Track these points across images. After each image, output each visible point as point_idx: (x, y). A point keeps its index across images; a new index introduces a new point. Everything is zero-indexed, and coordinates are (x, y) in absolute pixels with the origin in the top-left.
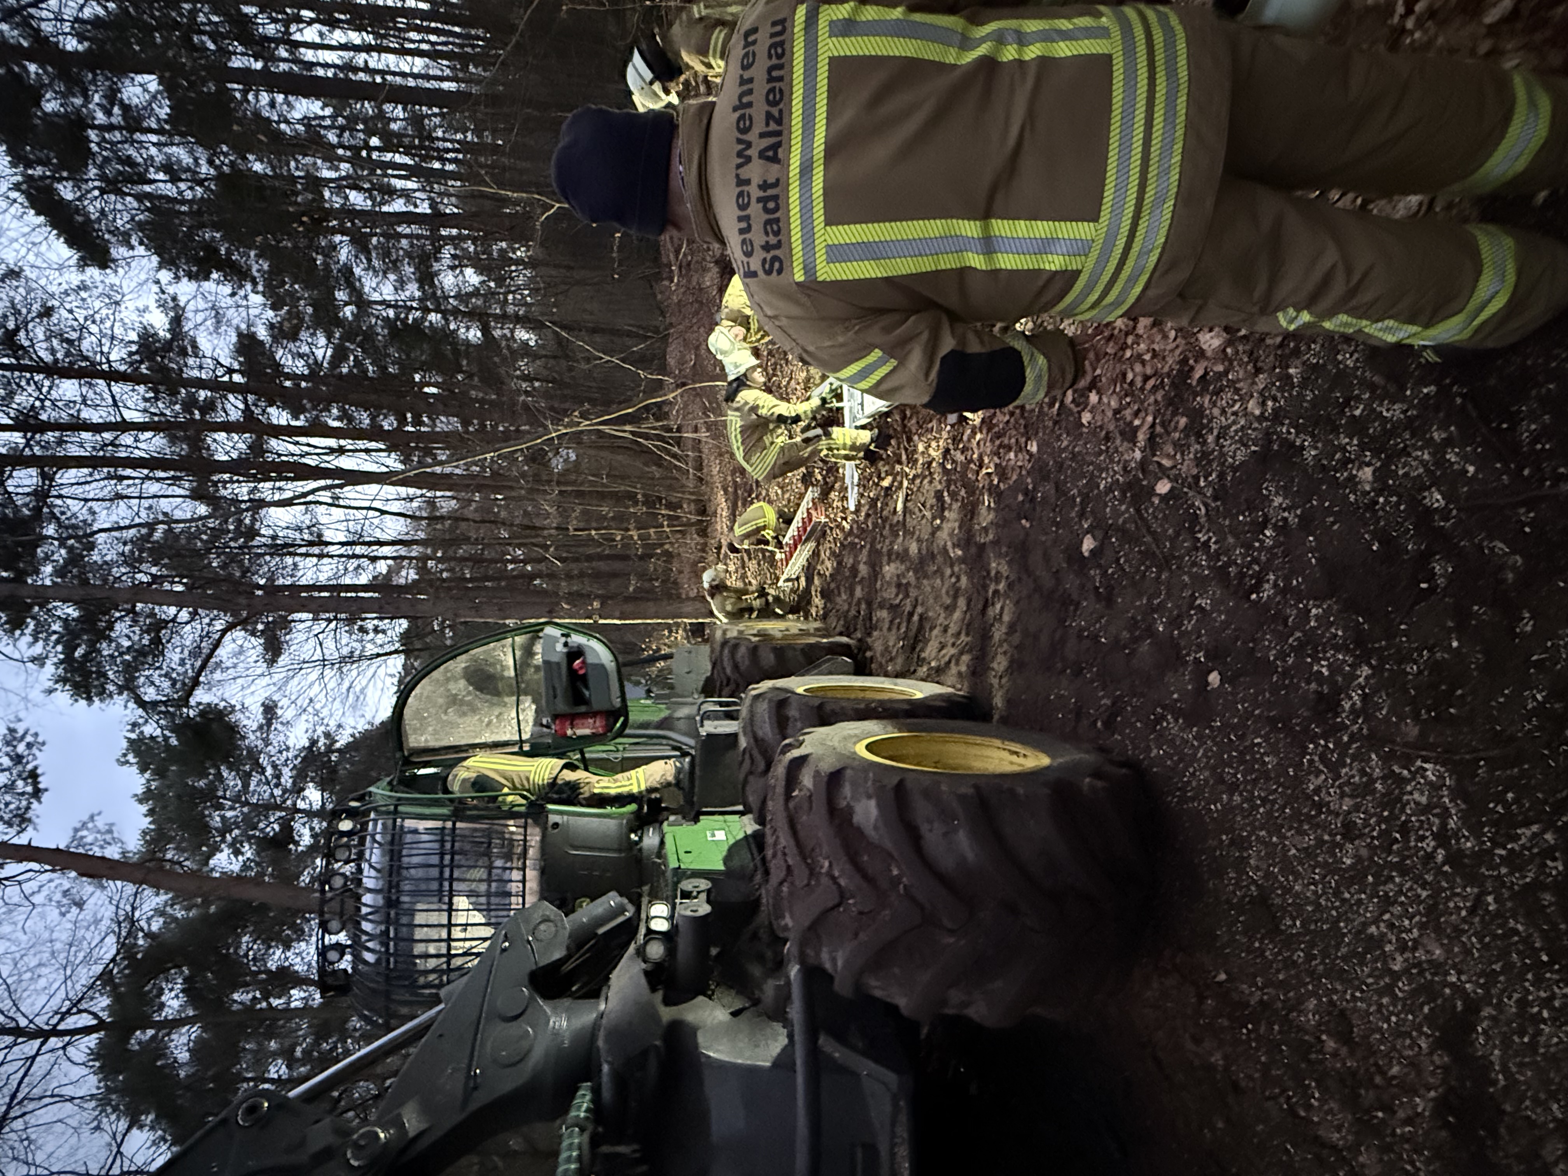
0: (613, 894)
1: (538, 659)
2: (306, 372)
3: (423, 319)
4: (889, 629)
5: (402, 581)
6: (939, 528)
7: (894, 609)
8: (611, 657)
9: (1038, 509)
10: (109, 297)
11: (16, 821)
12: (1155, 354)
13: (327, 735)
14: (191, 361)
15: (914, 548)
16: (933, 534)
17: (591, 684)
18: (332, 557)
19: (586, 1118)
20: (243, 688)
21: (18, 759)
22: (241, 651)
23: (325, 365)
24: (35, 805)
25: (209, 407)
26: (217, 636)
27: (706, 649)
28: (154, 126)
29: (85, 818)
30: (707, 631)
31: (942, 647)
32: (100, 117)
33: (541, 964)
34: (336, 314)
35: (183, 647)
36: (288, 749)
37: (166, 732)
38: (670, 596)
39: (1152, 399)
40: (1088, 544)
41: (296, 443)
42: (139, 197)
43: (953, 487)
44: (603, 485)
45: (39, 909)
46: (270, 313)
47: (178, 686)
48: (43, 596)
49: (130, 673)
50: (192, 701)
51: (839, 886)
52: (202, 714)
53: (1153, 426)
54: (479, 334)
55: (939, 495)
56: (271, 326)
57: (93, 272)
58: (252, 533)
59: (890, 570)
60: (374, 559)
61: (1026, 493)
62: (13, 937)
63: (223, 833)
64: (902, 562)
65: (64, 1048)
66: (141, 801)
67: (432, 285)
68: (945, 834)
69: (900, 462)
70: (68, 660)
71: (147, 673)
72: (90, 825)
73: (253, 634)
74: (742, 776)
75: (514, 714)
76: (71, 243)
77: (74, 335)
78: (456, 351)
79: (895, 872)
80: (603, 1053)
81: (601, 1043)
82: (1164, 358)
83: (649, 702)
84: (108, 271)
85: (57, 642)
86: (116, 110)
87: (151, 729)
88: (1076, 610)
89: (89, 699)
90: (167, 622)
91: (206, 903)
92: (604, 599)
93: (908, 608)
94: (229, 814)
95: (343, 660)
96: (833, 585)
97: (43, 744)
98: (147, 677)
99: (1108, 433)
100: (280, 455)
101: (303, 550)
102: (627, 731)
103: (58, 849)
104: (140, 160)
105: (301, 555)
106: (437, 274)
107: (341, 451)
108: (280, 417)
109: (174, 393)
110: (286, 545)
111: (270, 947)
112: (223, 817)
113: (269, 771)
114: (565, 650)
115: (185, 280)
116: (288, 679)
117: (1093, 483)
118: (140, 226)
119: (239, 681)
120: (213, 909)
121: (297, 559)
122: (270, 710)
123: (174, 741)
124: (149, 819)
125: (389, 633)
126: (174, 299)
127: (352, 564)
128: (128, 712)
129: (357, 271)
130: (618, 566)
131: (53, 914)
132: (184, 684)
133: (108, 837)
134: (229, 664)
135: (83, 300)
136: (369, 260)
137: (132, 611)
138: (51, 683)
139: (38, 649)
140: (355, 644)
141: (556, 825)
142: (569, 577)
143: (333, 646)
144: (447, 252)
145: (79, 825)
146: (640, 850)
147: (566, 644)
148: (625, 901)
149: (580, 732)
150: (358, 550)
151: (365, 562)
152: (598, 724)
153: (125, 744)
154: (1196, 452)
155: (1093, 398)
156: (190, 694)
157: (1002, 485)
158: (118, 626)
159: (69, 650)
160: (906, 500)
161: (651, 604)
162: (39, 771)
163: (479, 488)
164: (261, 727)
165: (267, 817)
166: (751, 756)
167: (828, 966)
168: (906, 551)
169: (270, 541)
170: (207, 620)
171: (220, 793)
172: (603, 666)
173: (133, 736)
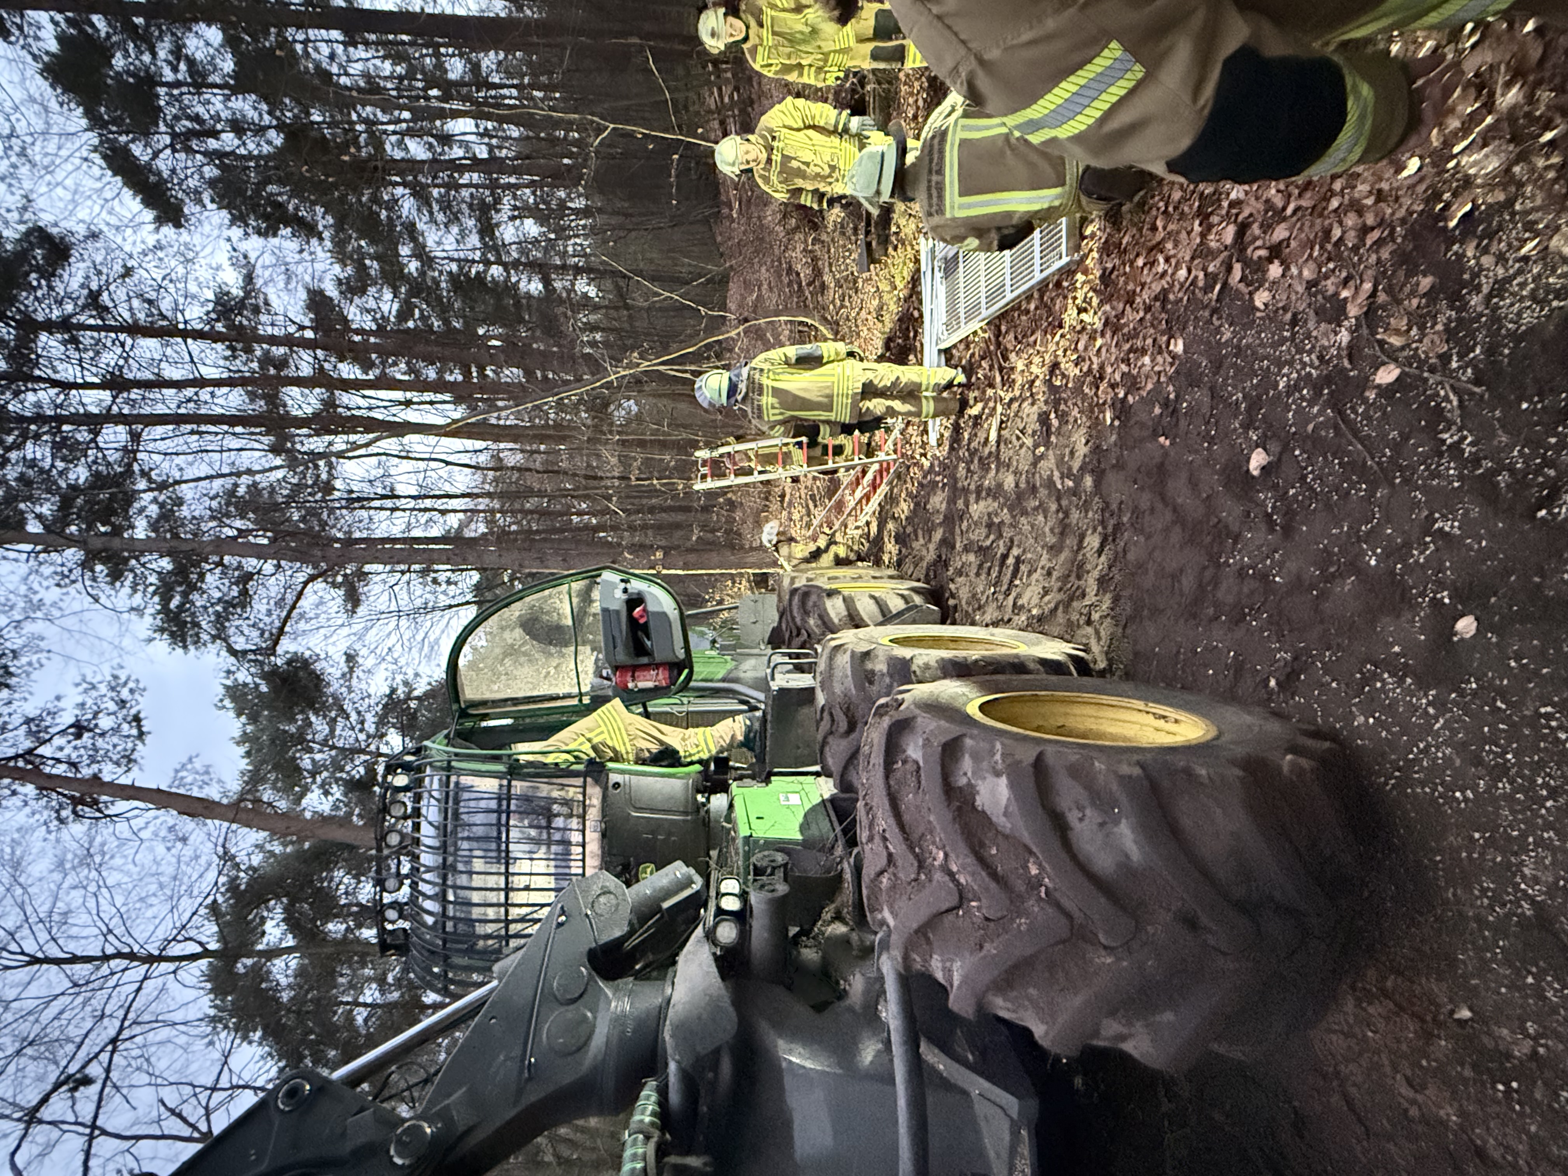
0: (679, 863)
1: (596, 608)
2: (374, 327)
3: (485, 271)
4: (978, 575)
5: (473, 535)
6: (1042, 457)
7: (983, 551)
8: (674, 605)
9: (1183, 423)
10: (183, 255)
11: (124, 761)
12: (1380, 196)
13: (406, 683)
14: (264, 318)
15: (1009, 481)
16: (1035, 464)
17: (653, 635)
18: (404, 510)
19: (652, 1124)
20: (326, 637)
21: (122, 704)
22: (321, 603)
23: (392, 319)
24: (140, 746)
25: (282, 363)
26: (299, 588)
27: (773, 598)
28: (218, 81)
29: (184, 760)
30: (771, 582)
31: (1046, 592)
32: (168, 75)
33: (601, 942)
34: (402, 271)
35: (269, 598)
36: (369, 696)
37: (257, 680)
38: (732, 547)
39: (1373, 258)
40: (1257, 460)
41: (364, 397)
42: (211, 155)
43: (1062, 407)
44: (664, 434)
45: (146, 844)
46: (337, 268)
47: (267, 635)
48: (139, 549)
49: (220, 621)
50: (280, 650)
51: (958, 884)
52: (289, 663)
53: (1373, 294)
54: (540, 286)
55: (1044, 419)
56: (339, 282)
57: (168, 231)
58: (328, 488)
59: (977, 509)
60: (443, 512)
61: (1166, 404)
62: (126, 868)
63: (313, 774)
64: (995, 498)
65: (174, 972)
66: (238, 743)
67: (493, 237)
68: (1102, 825)
69: (991, 385)
70: (165, 609)
71: (237, 623)
72: (189, 767)
73: (334, 585)
74: (820, 737)
75: (573, 666)
76: (148, 203)
77: (153, 295)
78: (517, 304)
79: (1034, 871)
80: (670, 1051)
81: (667, 1036)
82: (1397, 199)
83: (714, 653)
84: (182, 230)
85: (154, 593)
86: (183, 67)
87: (243, 676)
88: (1235, 542)
89: (185, 647)
90: (252, 574)
91: (300, 841)
92: (667, 551)
93: (1002, 550)
94: (318, 757)
95: (417, 611)
96: (909, 530)
97: (144, 690)
98: (237, 627)
99: (1295, 315)
100: (349, 409)
101: (376, 503)
102: (692, 684)
103: (158, 790)
104: (207, 117)
105: (376, 508)
106: (498, 225)
107: (408, 403)
108: (348, 371)
109: (249, 350)
110: (359, 499)
111: (359, 882)
112: (313, 760)
113: (354, 717)
114: (624, 597)
115: (255, 237)
116: (367, 629)
117: (1269, 382)
118: (212, 183)
119: (322, 631)
120: (307, 845)
121: (372, 512)
122: (350, 658)
123: (264, 688)
124: (247, 761)
125: (460, 585)
126: (245, 257)
127: (424, 517)
128: (221, 660)
129: (420, 226)
130: (679, 517)
131: (160, 849)
132: (271, 634)
133: (206, 778)
134: (312, 615)
135: (160, 259)
136: (431, 213)
137: (220, 563)
138: (150, 633)
139: (138, 599)
140: (428, 596)
141: (617, 785)
142: (632, 528)
143: (406, 598)
144: (507, 201)
145: (178, 767)
146: (708, 812)
147: (625, 591)
148: (692, 871)
149: (642, 685)
150: (428, 503)
151: (436, 515)
152: (661, 677)
153: (222, 691)
154: (1449, 319)
155: (1275, 270)
156: (276, 643)
157: (1130, 399)
158: (209, 578)
159: (166, 600)
160: (1000, 429)
161: (714, 554)
162: (142, 715)
163: (542, 439)
164: (344, 675)
165: (352, 760)
166: (831, 714)
167: (939, 976)
168: (1000, 486)
169: (346, 496)
170: (289, 573)
171: (309, 737)
172: (664, 614)
173: (229, 683)
